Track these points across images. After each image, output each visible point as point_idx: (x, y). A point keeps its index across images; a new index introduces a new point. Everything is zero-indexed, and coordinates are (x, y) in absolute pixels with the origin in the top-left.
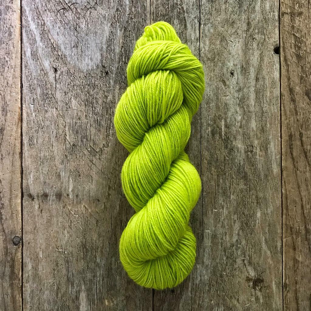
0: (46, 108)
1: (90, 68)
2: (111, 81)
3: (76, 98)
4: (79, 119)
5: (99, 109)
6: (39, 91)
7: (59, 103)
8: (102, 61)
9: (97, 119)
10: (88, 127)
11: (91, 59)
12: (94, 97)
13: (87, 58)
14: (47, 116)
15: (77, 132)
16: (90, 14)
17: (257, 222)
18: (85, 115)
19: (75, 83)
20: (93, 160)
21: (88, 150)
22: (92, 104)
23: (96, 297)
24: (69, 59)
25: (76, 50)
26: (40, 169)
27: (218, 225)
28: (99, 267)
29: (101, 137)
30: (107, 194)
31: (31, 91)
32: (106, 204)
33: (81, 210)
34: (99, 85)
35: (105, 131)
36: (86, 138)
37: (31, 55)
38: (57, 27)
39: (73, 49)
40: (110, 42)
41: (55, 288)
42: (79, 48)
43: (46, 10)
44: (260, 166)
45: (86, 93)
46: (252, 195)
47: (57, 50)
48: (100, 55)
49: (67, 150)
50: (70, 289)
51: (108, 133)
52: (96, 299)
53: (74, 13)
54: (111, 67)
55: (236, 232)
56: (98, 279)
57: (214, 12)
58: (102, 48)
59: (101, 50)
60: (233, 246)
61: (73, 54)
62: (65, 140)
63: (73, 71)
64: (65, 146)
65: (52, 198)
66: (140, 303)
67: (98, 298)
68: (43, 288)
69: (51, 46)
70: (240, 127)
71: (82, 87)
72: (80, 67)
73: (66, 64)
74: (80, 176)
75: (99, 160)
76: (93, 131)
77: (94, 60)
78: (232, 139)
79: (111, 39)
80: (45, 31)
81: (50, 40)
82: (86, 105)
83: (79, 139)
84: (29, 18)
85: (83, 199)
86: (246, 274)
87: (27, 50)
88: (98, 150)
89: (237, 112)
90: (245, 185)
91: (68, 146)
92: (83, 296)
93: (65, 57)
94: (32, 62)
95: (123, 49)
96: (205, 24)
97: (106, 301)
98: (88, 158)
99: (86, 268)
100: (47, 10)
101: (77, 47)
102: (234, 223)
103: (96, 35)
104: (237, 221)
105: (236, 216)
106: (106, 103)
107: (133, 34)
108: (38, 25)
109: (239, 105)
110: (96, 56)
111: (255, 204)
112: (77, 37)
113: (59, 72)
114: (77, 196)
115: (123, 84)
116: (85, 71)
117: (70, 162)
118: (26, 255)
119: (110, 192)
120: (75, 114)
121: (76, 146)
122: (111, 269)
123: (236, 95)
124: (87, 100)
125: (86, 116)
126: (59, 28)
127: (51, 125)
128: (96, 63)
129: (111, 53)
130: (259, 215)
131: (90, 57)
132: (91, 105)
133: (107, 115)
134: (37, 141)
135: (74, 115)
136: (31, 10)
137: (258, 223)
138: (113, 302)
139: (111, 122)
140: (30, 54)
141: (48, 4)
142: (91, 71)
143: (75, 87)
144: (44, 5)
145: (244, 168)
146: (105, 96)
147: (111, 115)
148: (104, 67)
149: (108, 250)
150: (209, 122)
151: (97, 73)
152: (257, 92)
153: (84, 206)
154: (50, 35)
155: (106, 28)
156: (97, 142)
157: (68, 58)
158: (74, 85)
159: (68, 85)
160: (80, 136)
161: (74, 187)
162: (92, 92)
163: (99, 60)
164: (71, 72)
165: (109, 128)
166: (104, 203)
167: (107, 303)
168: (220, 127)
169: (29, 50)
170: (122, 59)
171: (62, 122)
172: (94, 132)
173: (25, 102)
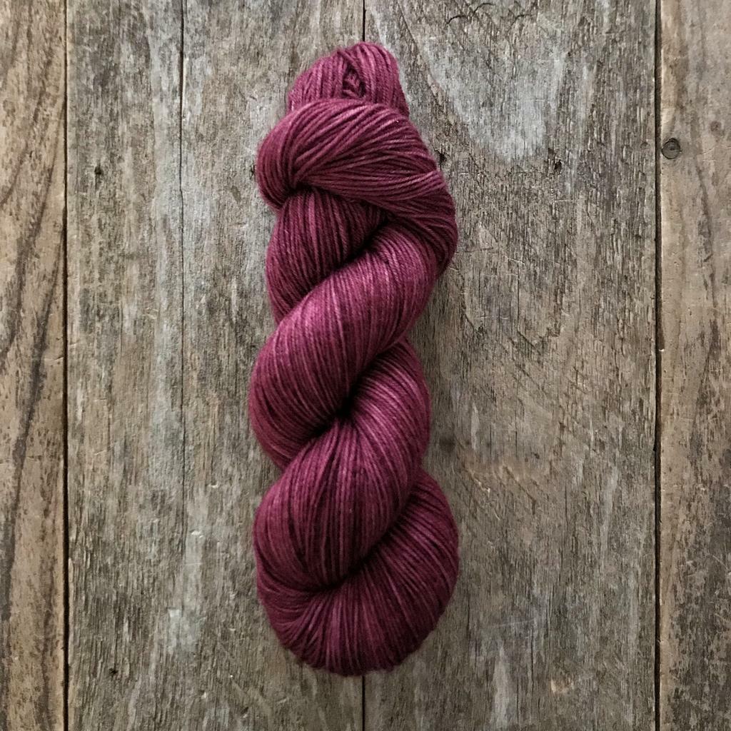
1: (520, 153)
2: (568, 185)
3: (487, 224)
4: (495, 270)
5: (539, 249)
9: (535, 271)
10: (513, 290)
11: (523, 134)
12: (528, 220)
13: (513, 133)
18: (506, 261)
19: (485, 189)
20: (524, 365)
21: (513, 343)
22: (523, 237)
24: (472, 133)
29: (544, 311)
32: (554, 464)
33: (499, 478)
34: (540, 193)
35: (553, 297)
36: (508, 314)
39: (482, 110)
40: (565, 94)
45: (510, 212)
47: (445, 111)
48: (543, 125)
49: (466, 342)
50: (473, 657)
51: (559, 302)
54: (567, 152)
59: (546, 113)
61: (482, 122)
62: (462, 318)
63: (482, 161)
66: (628, 687)
69: (432, 103)
71: (502, 198)
72: (498, 152)
73: (464, 143)
74: (494, 399)
75: (537, 364)
76: (525, 297)
77: (530, 135)
79: (567, 87)
80: (418, 67)
82: (509, 239)
85: (503, 452)
92: (501, 672)
93: (463, 128)
95: (595, 112)
97: (552, 683)
98: (513, 359)
100: (423, 20)
101: (491, 105)
103: (534, 79)
106: (554, 234)
110: (534, 127)
112: (491, 82)
113: (449, 163)
114: (489, 445)
115: (594, 190)
116: (509, 160)
117: (473, 368)
122: (566, 610)
124: (512, 228)
125: (509, 263)
128: (534, 143)
129: (568, 120)
131: (520, 128)
132: (522, 240)
133: (556, 261)
135: (482, 261)
136: (385, 18)
138: (567, 684)
139: (565, 278)
141: (425, 4)
142: (522, 161)
143: (487, 197)
144: (416, 6)
146: (553, 218)
147: (565, 261)
148: (551, 151)
149: (558, 567)
151: (536, 165)
154: (429, 76)
156: (534, 324)
157: (470, 130)
158: (483, 194)
159: (471, 191)
161: (483, 424)
162: (523, 210)
163: (541, 136)
165: (561, 293)
166: (551, 463)
167: (554, 688)
170: (592, 133)
171: (455, 277)
172: (528, 300)
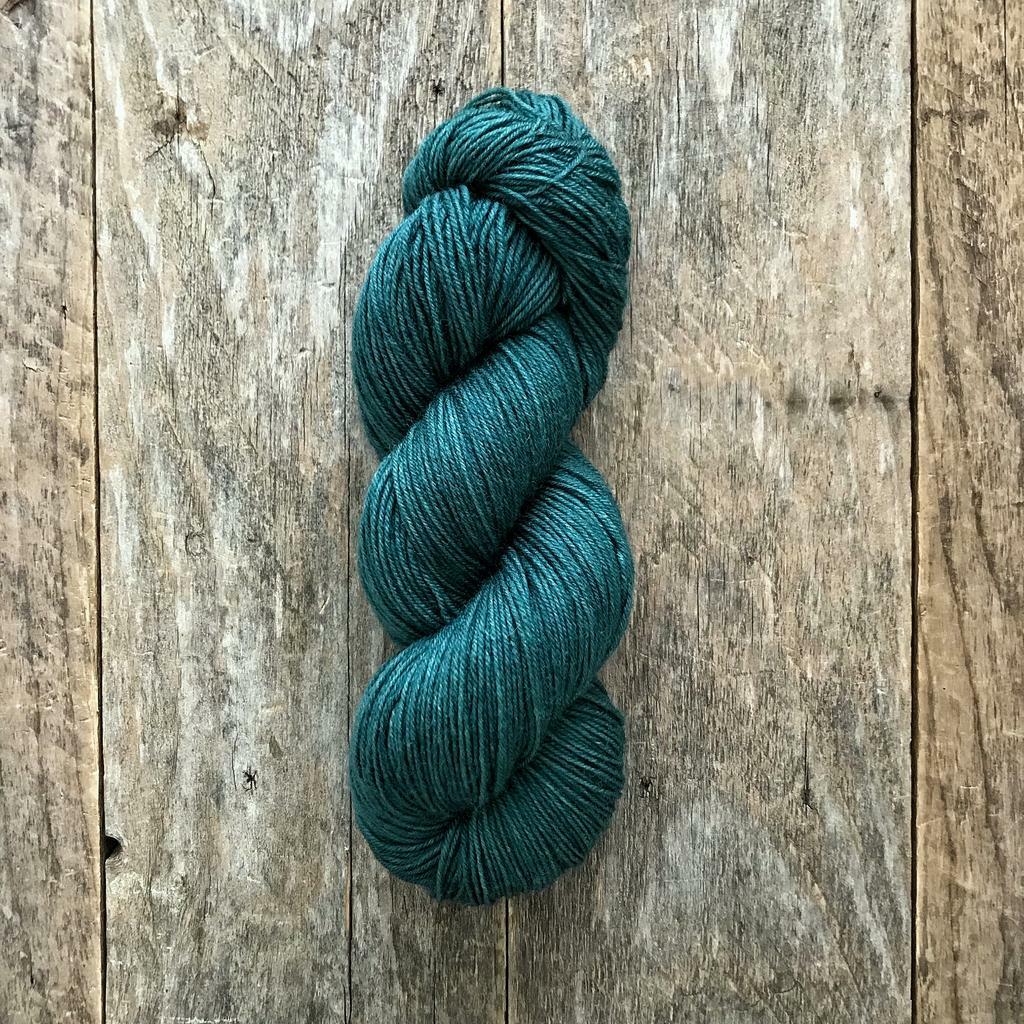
0: (836, 679)
6: (859, 735)
7: (795, 695)
8: (661, 829)
14: (834, 656)
15: (739, 603)
16: (697, 975)
17: (172, 312)
23: (682, 82)
25: (741, 861)
26: (855, 486)
27: (296, 303)
28: (669, 176)
30: (646, 408)
31: (883, 734)
37: (882, 846)
38: (800, 935)
41: (808, 112)
42: (731, 869)
43: (836, 987)
44: (165, 488)
46: (187, 399)
52: (681, 74)
53: (746, 980)
55: (237, 280)
56: (673, 141)
57: (307, 973)
58: (659, 870)
60: (248, 237)
64: (778, 558)
65: (817, 394)
67: (674, 80)
68: (848, 109)
70: (224, 611)
78: (251, 574)
81: (824, 894)
83: (731, 582)
84: (890, 966)
86: (206, 148)
87: (895, 861)
88: (673, 545)
89: (237, 659)
90: (209, 430)
91: (768, 561)
94: (881, 827)
96: (334, 935)
99: (710, 174)
102: (244, 310)
104: (236, 315)
105: (240, 332)
107: (560, 911)
108: (861, 942)
109: (229, 682)
111: (178, 370)
118: (901, 216)
119: (636, 413)
120: (744, 660)
121: (743, 558)
123: (238, 714)
126: (794, 932)
127: (820, 627)
130: (168, 337)
134: (866, 574)
137: (169, 309)
140: (886, 848)
145: (215, 482)
150: (322, 628)
152: (174, 721)
153: (716, 369)
155: (646, 932)
160: (732, 591)
164: (757, 793)
168: (288, 612)
169: (890, 865)
173: (902, 699)
